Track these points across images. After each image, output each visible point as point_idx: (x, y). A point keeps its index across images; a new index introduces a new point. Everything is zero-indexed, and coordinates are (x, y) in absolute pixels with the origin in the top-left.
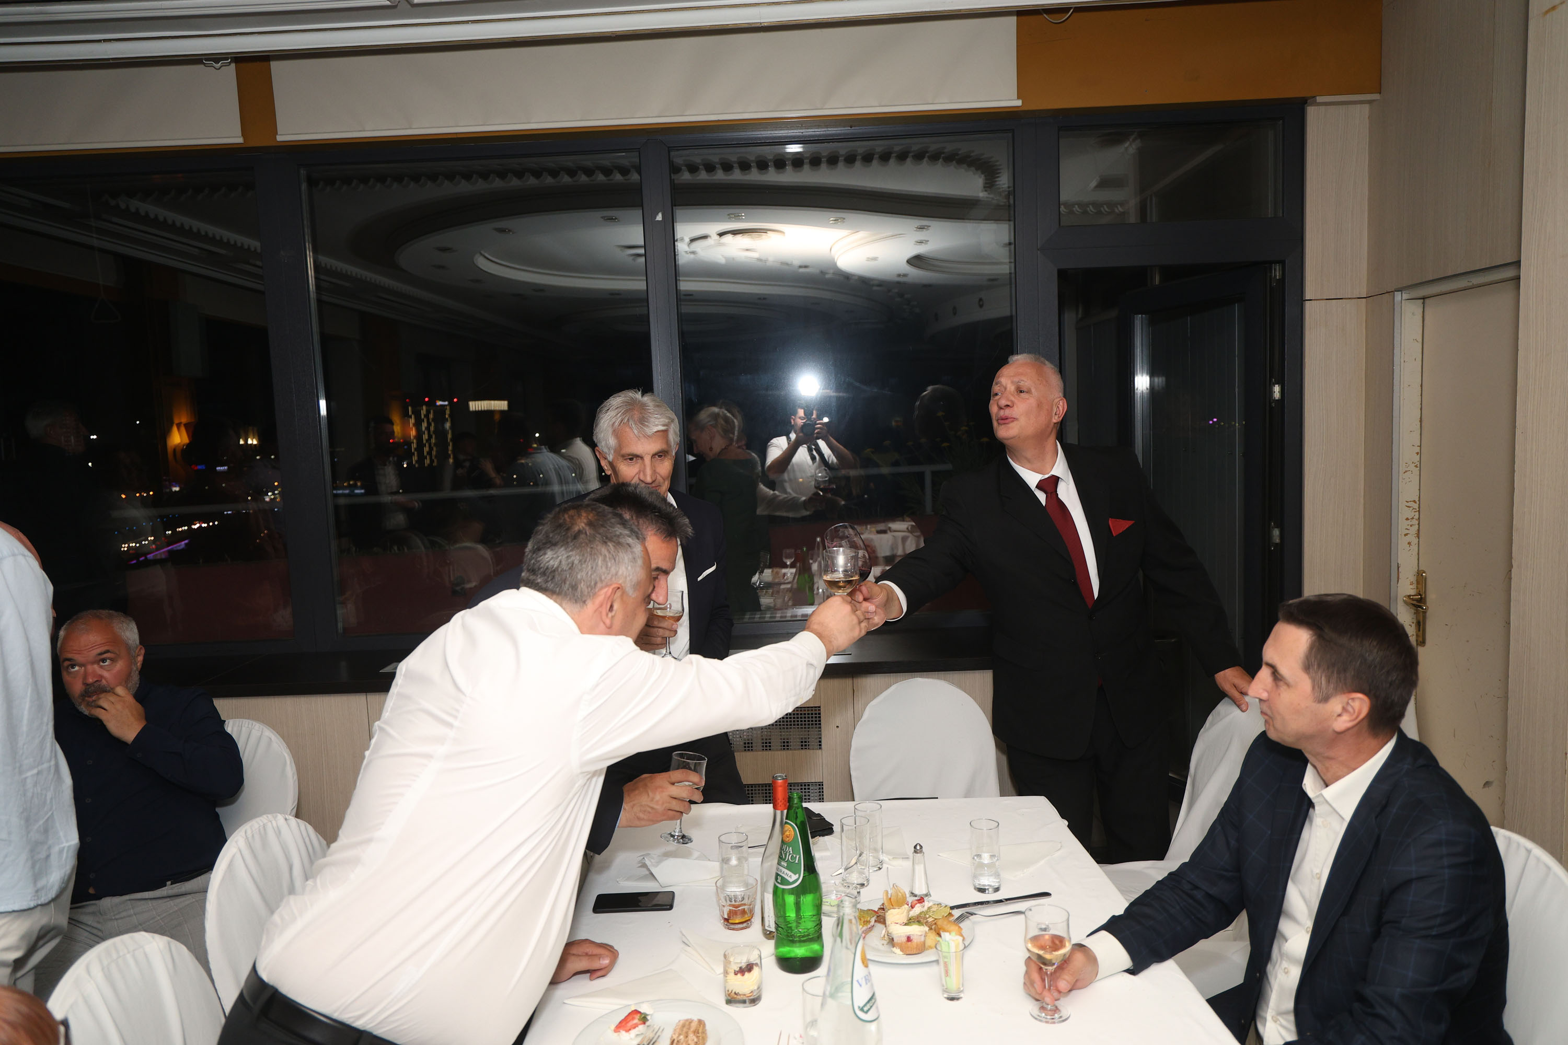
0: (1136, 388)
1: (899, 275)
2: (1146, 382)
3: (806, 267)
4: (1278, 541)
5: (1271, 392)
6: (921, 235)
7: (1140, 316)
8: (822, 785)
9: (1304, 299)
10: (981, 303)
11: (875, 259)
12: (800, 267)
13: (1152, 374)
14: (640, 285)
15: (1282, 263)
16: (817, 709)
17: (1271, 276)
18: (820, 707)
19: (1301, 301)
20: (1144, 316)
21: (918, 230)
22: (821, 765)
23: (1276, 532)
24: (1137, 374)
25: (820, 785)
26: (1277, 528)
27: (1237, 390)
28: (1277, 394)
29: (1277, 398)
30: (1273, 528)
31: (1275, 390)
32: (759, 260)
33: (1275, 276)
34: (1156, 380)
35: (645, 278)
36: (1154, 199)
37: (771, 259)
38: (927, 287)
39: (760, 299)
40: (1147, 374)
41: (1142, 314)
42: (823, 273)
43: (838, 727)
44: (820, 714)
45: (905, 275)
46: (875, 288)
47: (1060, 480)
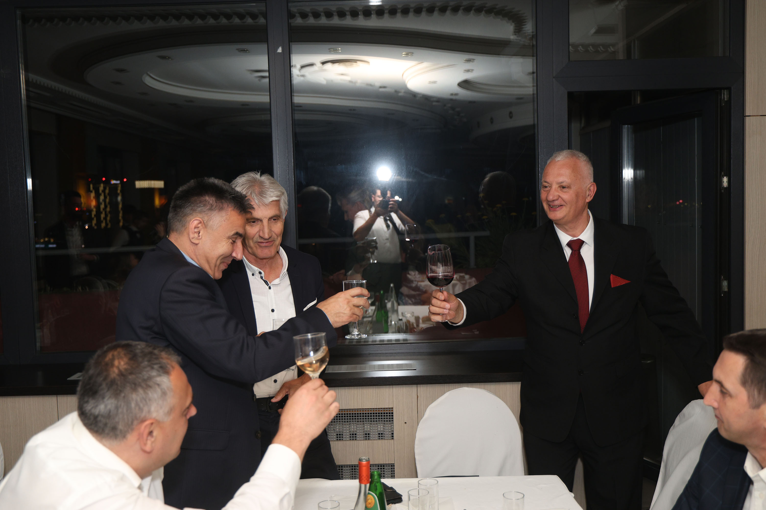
0: (623, 178)
1: (452, 94)
2: (631, 174)
3: (384, 87)
4: (726, 289)
5: (721, 182)
6: (468, 66)
7: (627, 126)
8: (394, 466)
9: (745, 115)
10: (511, 115)
11: (435, 82)
12: (381, 87)
13: (635, 168)
14: (265, 99)
15: (729, 89)
16: (391, 409)
17: (721, 99)
18: (392, 408)
19: (743, 117)
20: (629, 126)
21: (466, 62)
22: (393, 452)
23: (725, 283)
24: (624, 168)
25: (392, 466)
26: (726, 280)
27: (696, 180)
28: (725, 184)
29: (725, 186)
30: (722, 280)
31: (724, 181)
32: (351, 82)
33: (724, 98)
34: (638, 172)
35: (269, 94)
36: (636, 42)
37: (359, 81)
38: (472, 103)
39: (351, 110)
40: (632, 168)
41: (628, 125)
42: (397, 92)
43: (406, 423)
44: (392, 413)
45: (456, 94)
46: (434, 104)
47: (585, 243)
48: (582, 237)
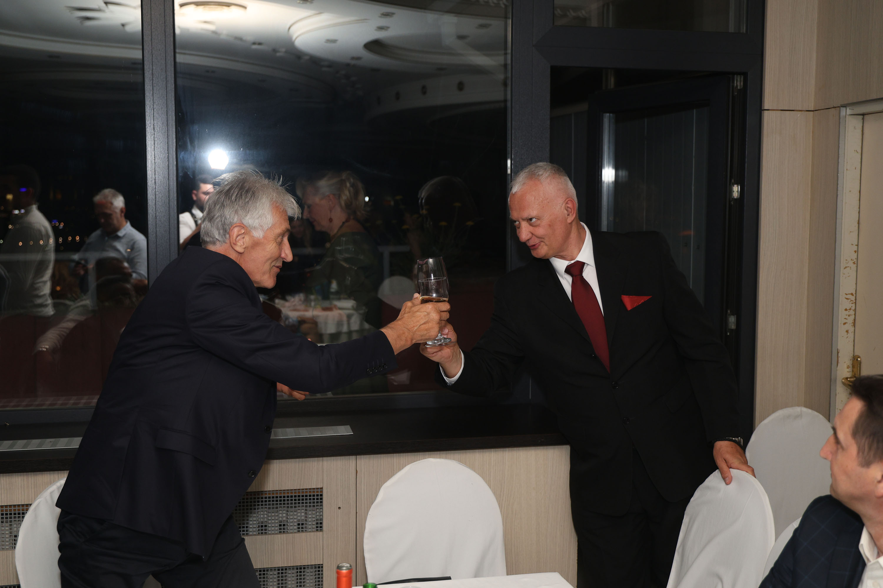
0: (603, 182)
1: (353, 58)
2: (612, 176)
3: (260, 44)
4: (733, 326)
5: (731, 191)
6: (383, 22)
7: (608, 114)
8: (322, 567)
9: (763, 109)
10: (424, 90)
11: (334, 41)
12: (254, 43)
13: (617, 168)
15: (745, 75)
16: (319, 490)
17: (733, 86)
18: (322, 488)
19: (760, 110)
20: (611, 115)
21: (383, 16)
22: (321, 548)
23: (732, 320)
24: (604, 168)
25: (319, 567)
26: (733, 315)
27: (693, 188)
28: (735, 194)
29: (736, 197)
30: (729, 315)
31: (734, 190)
32: (214, 32)
33: (737, 86)
34: (620, 173)
36: (611, 7)
37: (225, 32)
38: (375, 71)
39: (208, 71)
40: (613, 168)
41: (610, 112)
42: (275, 51)
43: (339, 508)
44: (321, 495)
45: (359, 58)
46: (324, 69)
47: (585, 264)
48: (581, 258)
